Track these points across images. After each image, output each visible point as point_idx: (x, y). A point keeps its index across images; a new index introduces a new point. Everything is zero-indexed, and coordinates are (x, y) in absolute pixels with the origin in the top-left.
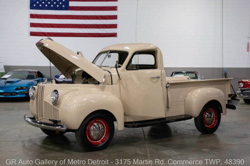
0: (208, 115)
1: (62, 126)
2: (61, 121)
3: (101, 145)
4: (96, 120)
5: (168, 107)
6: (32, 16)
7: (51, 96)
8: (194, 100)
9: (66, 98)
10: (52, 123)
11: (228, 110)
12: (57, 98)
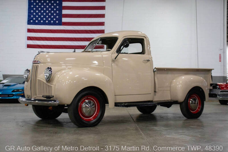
0: (192, 101)
1: (55, 101)
2: (54, 97)
3: (92, 121)
4: (88, 97)
5: (155, 92)
6: (29, 31)
7: (45, 73)
10: (45, 99)
12: (50, 75)
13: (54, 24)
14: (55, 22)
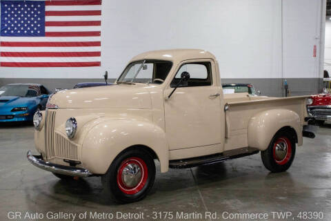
0: (279, 147)
1: (83, 170)
2: (82, 162)
3: (137, 194)
4: (131, 160)
5: (226, 138)
6: (3, 44)
7: (67, 127)
8: (262, 126)
9: (87, 129)
10: (68, 165)
11: (305, 139)
12: (75, 129)
13: (35, 35)
14: (35, 32)
